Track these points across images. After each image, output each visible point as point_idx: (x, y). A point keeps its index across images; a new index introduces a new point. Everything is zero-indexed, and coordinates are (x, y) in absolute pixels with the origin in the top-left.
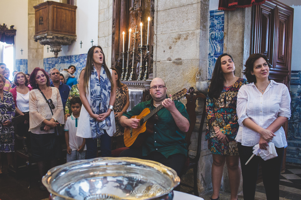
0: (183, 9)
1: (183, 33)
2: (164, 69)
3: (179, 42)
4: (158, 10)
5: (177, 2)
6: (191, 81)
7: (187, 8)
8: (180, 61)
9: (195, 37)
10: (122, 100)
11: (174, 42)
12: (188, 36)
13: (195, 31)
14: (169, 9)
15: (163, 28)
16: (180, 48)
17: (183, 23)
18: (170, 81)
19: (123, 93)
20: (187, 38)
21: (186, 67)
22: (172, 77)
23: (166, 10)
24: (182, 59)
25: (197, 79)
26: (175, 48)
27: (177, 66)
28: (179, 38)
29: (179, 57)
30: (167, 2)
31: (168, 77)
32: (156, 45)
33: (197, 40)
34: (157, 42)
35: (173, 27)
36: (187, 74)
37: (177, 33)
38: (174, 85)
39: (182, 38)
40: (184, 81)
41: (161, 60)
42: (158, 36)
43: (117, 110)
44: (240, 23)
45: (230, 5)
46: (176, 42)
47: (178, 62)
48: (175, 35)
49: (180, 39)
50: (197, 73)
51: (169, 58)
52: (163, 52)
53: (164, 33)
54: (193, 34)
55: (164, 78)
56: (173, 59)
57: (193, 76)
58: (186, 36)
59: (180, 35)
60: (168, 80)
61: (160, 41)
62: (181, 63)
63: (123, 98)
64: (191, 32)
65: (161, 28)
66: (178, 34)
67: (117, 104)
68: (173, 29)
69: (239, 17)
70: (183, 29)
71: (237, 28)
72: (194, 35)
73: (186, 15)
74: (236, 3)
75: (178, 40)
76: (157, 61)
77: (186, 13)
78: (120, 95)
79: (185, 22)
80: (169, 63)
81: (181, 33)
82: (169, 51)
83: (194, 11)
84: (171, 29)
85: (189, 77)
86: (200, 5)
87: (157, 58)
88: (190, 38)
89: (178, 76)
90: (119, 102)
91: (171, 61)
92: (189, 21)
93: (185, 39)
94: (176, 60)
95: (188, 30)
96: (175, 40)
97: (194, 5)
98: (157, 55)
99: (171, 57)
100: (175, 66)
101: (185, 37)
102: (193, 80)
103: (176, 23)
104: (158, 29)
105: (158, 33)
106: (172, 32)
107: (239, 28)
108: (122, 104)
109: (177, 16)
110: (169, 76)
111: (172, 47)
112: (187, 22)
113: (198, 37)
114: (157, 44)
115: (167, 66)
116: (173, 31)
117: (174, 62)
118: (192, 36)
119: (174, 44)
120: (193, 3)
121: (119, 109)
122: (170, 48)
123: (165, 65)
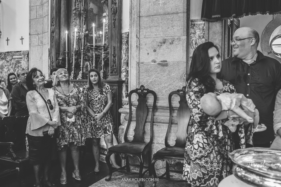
0: (168, 17)
1: (168, 38)
2: (148, 70)
3: (164, 46)
4: (140, 15)
5: (162, 10)
6: (177, 81)
7: (172, 16)
8: (166, 63)
9: (181, 42)
10: (102, 102)
11: (159, 46)
12: (173, 41)
13: (181, 37)
14: (152, 16)
15: (146, 32)
16: (166, 51)
17: (168, 30)
18: (155, 81)
19: (103, 94)
20: (173, 43)
21: (172, 69)
22: (157, 77)
23: (149, 16)
24: (168, 61)
25: (184, 79)
26: (160, 51)
27: (162, 67)
28: (164, 43)
29: (165, 59)
30: (150, 9)
31: (153, 78)
32: (139, 48)
33: (184, 45)
34: (139, 45)
35: (157, 32)
36: (173, 75)
37: (162, 38)
38: (159, 85)
39: (167, 43)
40: (171, 81)
41: (145, 62)
42: (141, 40)
43: (97, 112)
44: (219, 32)
45: (213, 16)
46: (161, 45)
47: (164, 64)
48: (160, 40)
49: (166, 43)
50: (184, 74)
51: (153, 60)
52: (147, 54)
53: (147, 37)
54: (179, 39)
55: (148, 78)
56: (158, 61)
57: (179, 76)
58: (172, 41)
59: (165, 40)
60: (153, 80)
61: (144, 44)
62: (166, 65)
63: (103, 99)
64: (177, 37)
65: (144, 33)
66: (164, 39)
67: (96, 106)
68: (158, 34)
69: (218, 27)
70: (168, 35)
71: (217, 36)
72: (180, 41)
73: (172, 22)
74: (219, 16)
75: (163, 44)
76: (140, 62)
77: (171, 21)
78: (99, 96)
79: (170, 28)
80: (154, 64)
81: (166, 38)
82: (154, 53)
83: (180, 19)
84: (155, 34)
85: (176, 77)
86: (186, 15)
87: (140, 60)
88: (176, 42)
89: (163, 76)
90: (98, 104)
91: (156, 63)
92: (174, 28)
93: (170, 43)
94: (161, 62)
95: (173, 35)
96: (160, 44)
97: (179, 14)
98: (140, 57)
99: (156, 59)
100: (161, 67)
101: (170, 41)
102: (180, 80)
103: (161, 28)
104: (140, 33)
105: (140, 37)
106: (156, 36)
107: (218, 36)
108: (102, 105)
109: (161, 23)
110: (154, 76)
111: (157, 50)
112: (173, 28)
113: (184, 42)
114: (140, 46)
115: (151, 67)
116: (158, 36)
117: (159, 64)
118: (178, 41)
119: (158, 47)
120: (178, 12)
121: (99, 111)
122: (155, 51)
123: (149, 66)
